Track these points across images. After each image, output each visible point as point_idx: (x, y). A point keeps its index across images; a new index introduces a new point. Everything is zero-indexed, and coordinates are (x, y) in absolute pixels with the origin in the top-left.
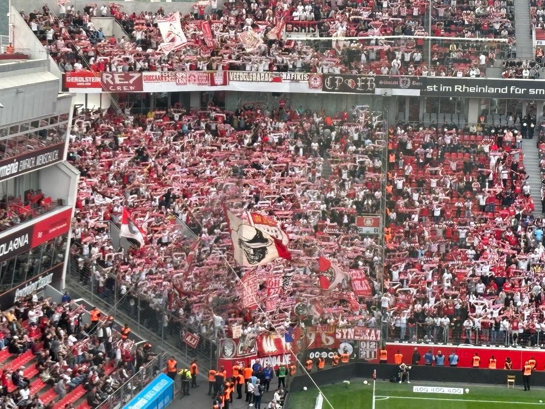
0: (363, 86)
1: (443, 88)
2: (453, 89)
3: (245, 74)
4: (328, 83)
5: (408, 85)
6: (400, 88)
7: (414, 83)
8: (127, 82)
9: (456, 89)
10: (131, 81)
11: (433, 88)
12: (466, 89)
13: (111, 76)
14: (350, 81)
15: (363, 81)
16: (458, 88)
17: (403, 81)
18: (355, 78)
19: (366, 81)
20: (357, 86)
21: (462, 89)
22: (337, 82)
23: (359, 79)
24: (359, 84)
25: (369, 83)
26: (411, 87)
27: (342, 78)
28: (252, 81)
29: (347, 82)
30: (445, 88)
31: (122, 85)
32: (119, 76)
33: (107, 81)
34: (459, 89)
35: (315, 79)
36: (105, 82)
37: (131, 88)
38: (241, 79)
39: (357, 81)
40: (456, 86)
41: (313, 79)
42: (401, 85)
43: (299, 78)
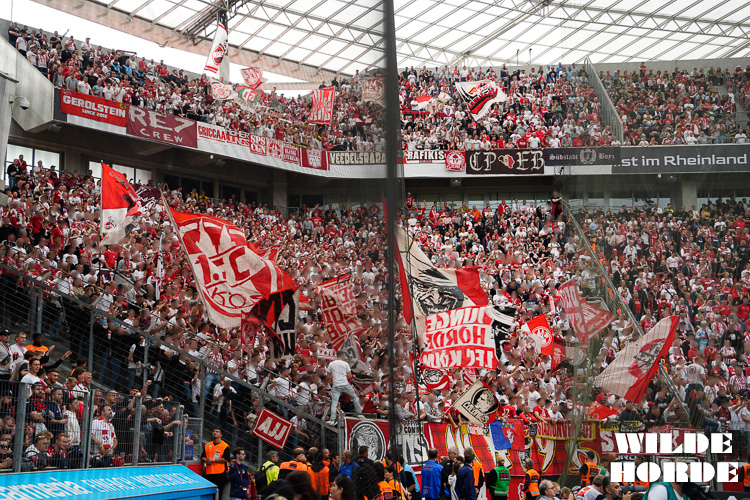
0: (525, 164)
1: (645, 162)
2: (662, 161)
3: (352, 154)
4: (475, 161)
5: (593, 159)
6: (582, 164)
7: (601, 156)
8: (171, 129)
9: (666, 162)
10: (178, 129)
11: (631, 162)
12: (682, 162)
13: (143, 114)
14: (506, 157)
15: (525, 156)
16: (669, 160)
17: (585, 154)
18: (513, 153)
19: (530, 156)
20: (517, 164)
21: (675, 162)
22: (487, 160)
23: (519, 153)
24: (520, 161)
25: (534, 160)
26: (598, 162)
27: (494, 154)
28: (363, 164)
29: (502, 158)
30: (650, 162)
31: (162, 132)
32: (157, 117)
33: (136, 118)
34: (671, 162)
35: (455, 157)
36: (133, 120)
37: (177, 139)
38: (347, 162)
39: (516, 158)
40: (666, 158)
41: (451, 157)
42: (583, 160)
43: (431, 156)
